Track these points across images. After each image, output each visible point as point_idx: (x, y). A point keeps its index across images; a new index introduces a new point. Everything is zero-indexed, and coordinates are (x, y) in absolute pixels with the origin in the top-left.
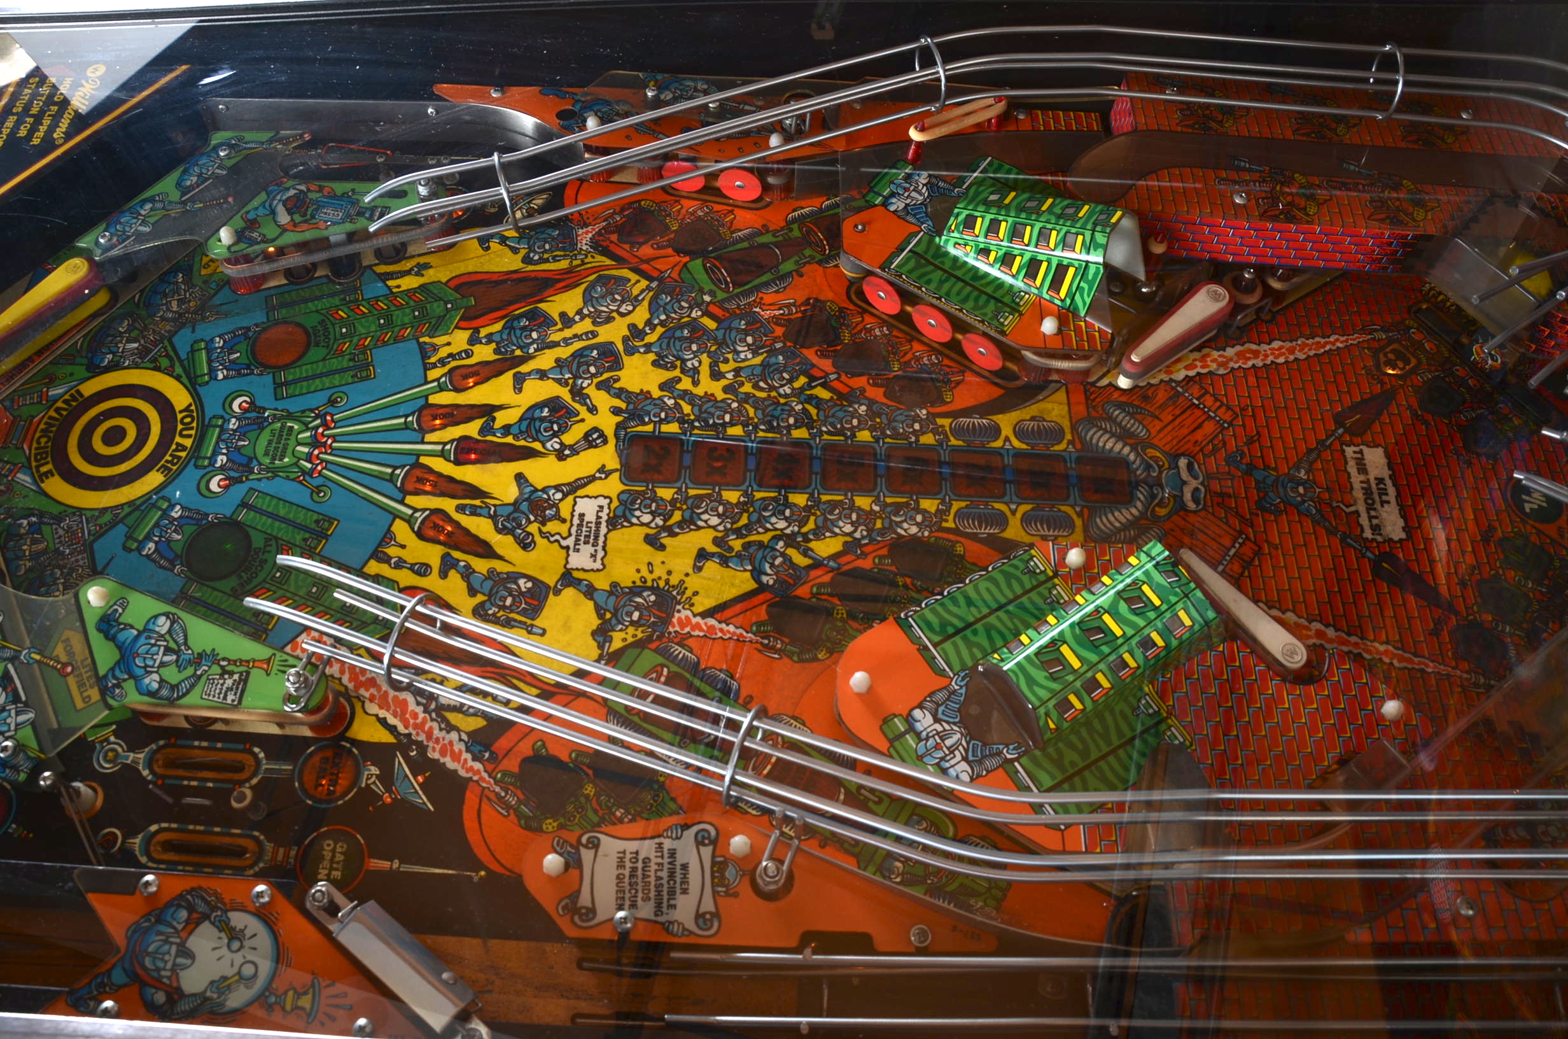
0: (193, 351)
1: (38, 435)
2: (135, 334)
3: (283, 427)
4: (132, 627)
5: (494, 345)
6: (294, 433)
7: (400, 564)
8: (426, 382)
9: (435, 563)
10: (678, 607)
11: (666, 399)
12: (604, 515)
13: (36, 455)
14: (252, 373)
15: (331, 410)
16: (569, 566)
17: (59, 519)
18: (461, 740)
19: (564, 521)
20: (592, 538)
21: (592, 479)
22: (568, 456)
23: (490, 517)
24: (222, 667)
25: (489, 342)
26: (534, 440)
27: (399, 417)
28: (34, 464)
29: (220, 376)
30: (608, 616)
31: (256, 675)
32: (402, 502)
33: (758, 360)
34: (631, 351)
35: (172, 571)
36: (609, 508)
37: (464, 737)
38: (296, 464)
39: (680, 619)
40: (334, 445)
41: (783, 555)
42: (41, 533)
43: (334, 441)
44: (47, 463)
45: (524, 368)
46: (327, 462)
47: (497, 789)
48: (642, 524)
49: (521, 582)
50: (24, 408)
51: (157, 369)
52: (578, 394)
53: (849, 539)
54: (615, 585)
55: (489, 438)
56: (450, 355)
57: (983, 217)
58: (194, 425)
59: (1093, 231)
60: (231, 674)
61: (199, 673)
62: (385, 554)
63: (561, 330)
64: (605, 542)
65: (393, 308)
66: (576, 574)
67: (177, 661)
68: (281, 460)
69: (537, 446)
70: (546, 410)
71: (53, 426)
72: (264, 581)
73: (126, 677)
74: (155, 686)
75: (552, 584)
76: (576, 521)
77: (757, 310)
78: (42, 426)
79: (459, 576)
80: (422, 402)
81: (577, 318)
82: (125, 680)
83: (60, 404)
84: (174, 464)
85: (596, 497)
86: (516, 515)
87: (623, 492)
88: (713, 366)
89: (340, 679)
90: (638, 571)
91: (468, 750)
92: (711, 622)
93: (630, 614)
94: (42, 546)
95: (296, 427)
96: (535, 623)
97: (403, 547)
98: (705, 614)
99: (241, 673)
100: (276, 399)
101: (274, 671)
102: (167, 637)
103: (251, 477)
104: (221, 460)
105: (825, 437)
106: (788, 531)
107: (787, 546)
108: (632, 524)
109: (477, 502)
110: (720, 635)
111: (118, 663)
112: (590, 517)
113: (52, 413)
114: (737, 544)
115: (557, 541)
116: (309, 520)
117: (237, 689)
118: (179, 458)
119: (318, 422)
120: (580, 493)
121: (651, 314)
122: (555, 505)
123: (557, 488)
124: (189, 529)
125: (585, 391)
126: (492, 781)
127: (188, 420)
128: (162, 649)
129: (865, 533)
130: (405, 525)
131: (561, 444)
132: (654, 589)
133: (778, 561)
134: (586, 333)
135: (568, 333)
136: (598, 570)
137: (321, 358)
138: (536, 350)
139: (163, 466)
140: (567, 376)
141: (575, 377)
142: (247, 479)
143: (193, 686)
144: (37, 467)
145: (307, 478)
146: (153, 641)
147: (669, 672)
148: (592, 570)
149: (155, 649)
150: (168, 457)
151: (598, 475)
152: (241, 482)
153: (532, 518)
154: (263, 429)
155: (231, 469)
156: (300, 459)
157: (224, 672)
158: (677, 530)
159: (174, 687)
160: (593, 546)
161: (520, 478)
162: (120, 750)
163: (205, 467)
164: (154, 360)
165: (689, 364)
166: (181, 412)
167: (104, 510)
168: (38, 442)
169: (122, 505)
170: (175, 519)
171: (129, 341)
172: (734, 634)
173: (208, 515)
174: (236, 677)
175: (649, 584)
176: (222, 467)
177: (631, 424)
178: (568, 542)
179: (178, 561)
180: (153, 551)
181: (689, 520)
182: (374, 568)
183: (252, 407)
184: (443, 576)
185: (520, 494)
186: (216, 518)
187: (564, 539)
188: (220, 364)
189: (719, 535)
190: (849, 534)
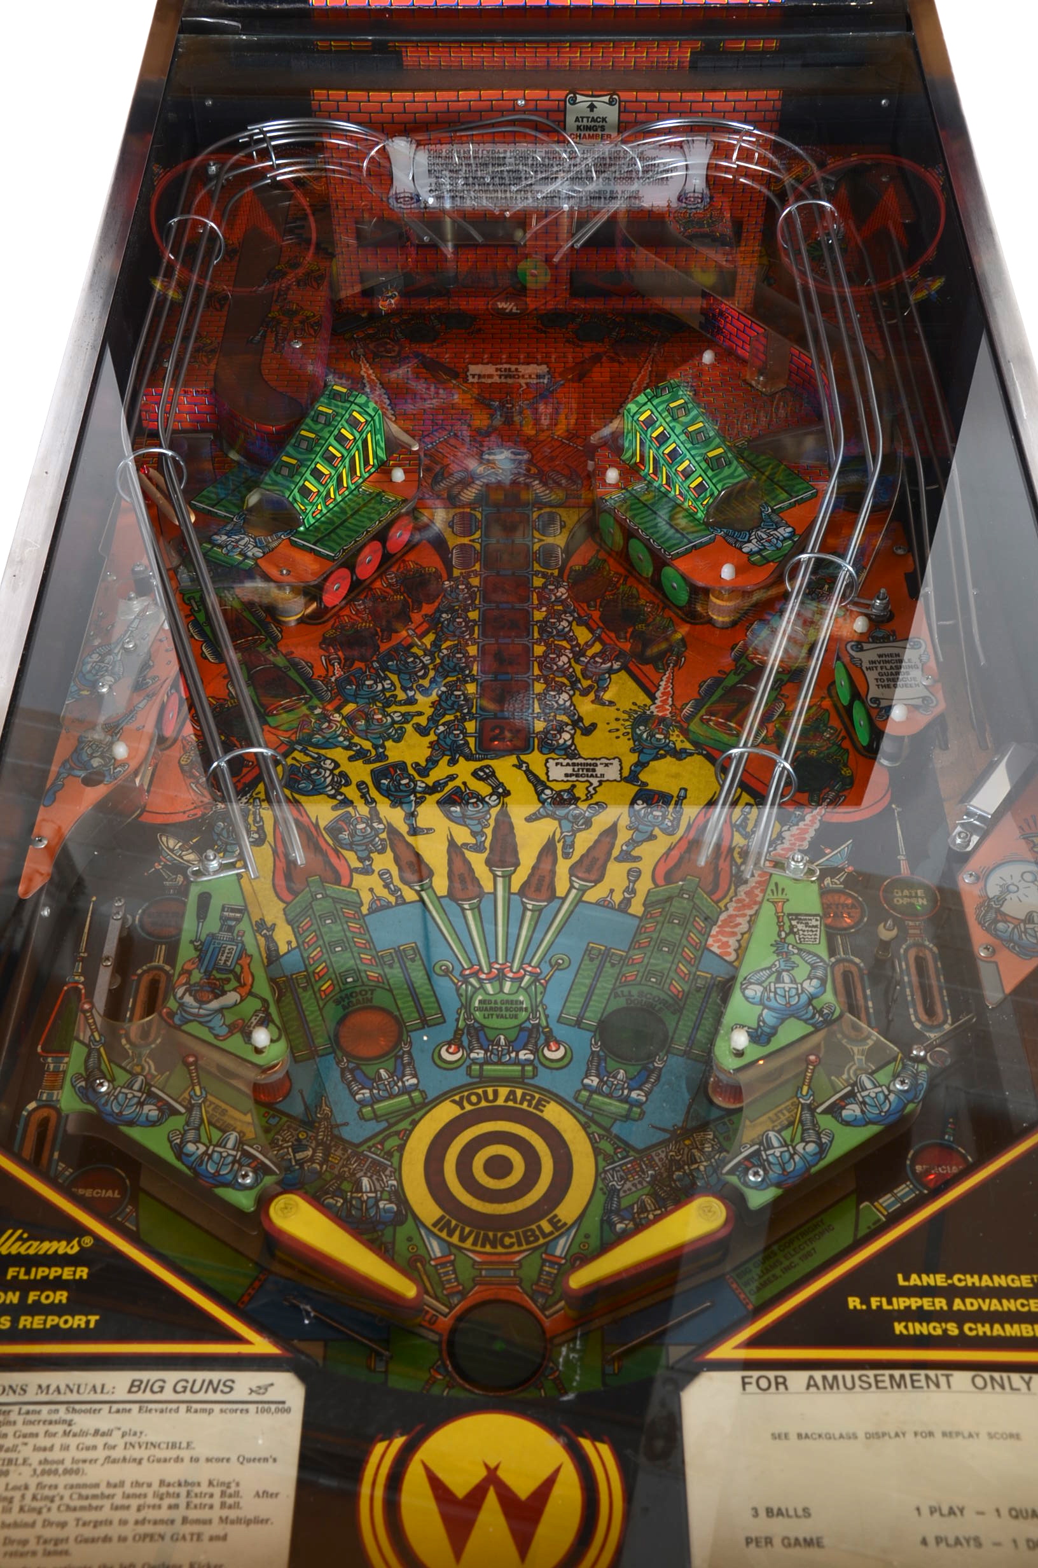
0: (376, 1117)
1: (500, 1249)
2: (346, 1186)
3: (479, 1009)
4: (761, 1015)
5: (374, 855)
6: (487, 998)
7: (631, 891)
8: (422, 900)
9: (627, 866)
10: (648, 713)
11: (438, 731)
12: (565, 762)
13: (528, 1243)
14: (409, 1053)
15: (457, 973)
16: (619, 779)
17: (612, 1193)
18: (789, 830)
19: (574, 786)
20: (590, 768)
21: (529, 773)
22: (505, 789)
23: (574, 835)
24: (787, 935)
25: (369, 858)
27: (465, 917)
28: (541, 1241)
29: (414, 1081)
30: (662, 752)
31: (788, 908)
32: (564, 899)
33: (394, 678)
34: (382, 757)
35: (661, 1069)
36: (557, 759)
37: (786, 828)
38: (526, 989)
39: (659, 712)
40: (500, 961)
41: (593, 657)
42: (632, 1206)
43: (496, 962)
44: (539, 1227)
45: (403, 829)
46: (522, 963)
47: (825, 804)
48: (572, 737)
49: (637, 807)
50: (461, 1278)
51: (401, 1148)
52: (432, 789)
53: (574, 623)
54: (633, 750)
55: (487, 844)
56: (386, 886)
57: (306, 480)
58: (480, 1091)
59: (352, 403)
60: (792, 927)
61: (795, 951)
62: (621, 902)
63: (355, 808)
64: (592, 759)
65: (321, 942)
66: (626, 773)
67: (787, 971)
68: (522, 1003)
69: (494, 812)
70: (453, 809)
71: (486, 1237)
72: (662, 989)
73: (810, 1008)
74: (815, 982)
75: (637, 788)
76: (574, 778)
77: (333, 679)
78: (488, 1249)
79: (637, 849)
80: (445, 901)
81: (339, 797)
82: (814, 1008)
83: (455, 1240)
84: (533, 1097)
85: (547, 768)
86: (570, 817)
87: (541, 752)
88: (400, 703)
89: (751, 916)
90: (618, 737)
91: (797, 824)
92: (658, 694)
93: (660, 740)
94: (648, 1200)
95: (480, 998)
96: (675, 795)
97: (612, 891)
98: (653, 698)
99: (790, 920)
100: (445, 1021)
101: (784, 897)
103: (544, 1023)
104: (524, 1055)
105: (476, 636)
106: (571, 656)
107: (584, 655)
108: (573, 743)
109: (559, 846)
110: (669, 690)
111: (799, 1018)
112: (569, 770)
113: (468, 1244)
114: (586, 683)
115: (594, 789)
116: (590, 968)
117: (804, 920)
118: (524, 1095)
119: (472, 980)
120: (543, 778)
121: (337, 746)
122: (559, 793)
123: (539, 794)
124: (611, 1064)
125: (431, 784)
126: (819, 808)
127: (474, 1099)
129: (568, 615)
130: (588, 893)
131: (491, 795)
132: (634, 727)
133: (597, 659)
134: (359, 789)
135: (359, 803)
136: (620, 761)
137: (388, 994)
138: (380, 822)
139: (536, 1107)
140: (412, 797)
141: (414, 792)
142: (547, 1026)
143: (809, 953)
144: (545, 1235)
145: (542, 976)
146: (772, 995)
147: (707, 715)
148: (620, 764)
149: (779, 991)
150: (525, 1106)
151: (524, 769)
152: (550, 1032)
153: (573, 807)
154: (483, 1027)
155: (536, 1044)
156: (520, 987)
157: (792, 931)
158: (576, 717)
159: (813, 967)
160: (596, 766)
161: (529, 820)
162: (854, 1068)
163: (535, 1068)
164: (389, 1154)
165: (397, 719)
166: (463, 1108)
167: (597, 1151)
168: (512, 1245)
169: (588, 1134)
170: (601, 1080)
171: (359, 1189)
172: (667, 682)
173: (593, 1052)
174: (794, 923)
175: (629, 731)
176: (535, 1051)
177: (467, 751)
178: (595, 781)
179: (651, 1066)
180: (641, 1090)
181: (565, 711)
182: (637, 908)
183: (455, 1041)
184: (638, 859)
185: (548, 816)
186: (596, 1043)
187: (591, 784)
188: (396, 1084)
189: (577, 693)
190: (570, 623)
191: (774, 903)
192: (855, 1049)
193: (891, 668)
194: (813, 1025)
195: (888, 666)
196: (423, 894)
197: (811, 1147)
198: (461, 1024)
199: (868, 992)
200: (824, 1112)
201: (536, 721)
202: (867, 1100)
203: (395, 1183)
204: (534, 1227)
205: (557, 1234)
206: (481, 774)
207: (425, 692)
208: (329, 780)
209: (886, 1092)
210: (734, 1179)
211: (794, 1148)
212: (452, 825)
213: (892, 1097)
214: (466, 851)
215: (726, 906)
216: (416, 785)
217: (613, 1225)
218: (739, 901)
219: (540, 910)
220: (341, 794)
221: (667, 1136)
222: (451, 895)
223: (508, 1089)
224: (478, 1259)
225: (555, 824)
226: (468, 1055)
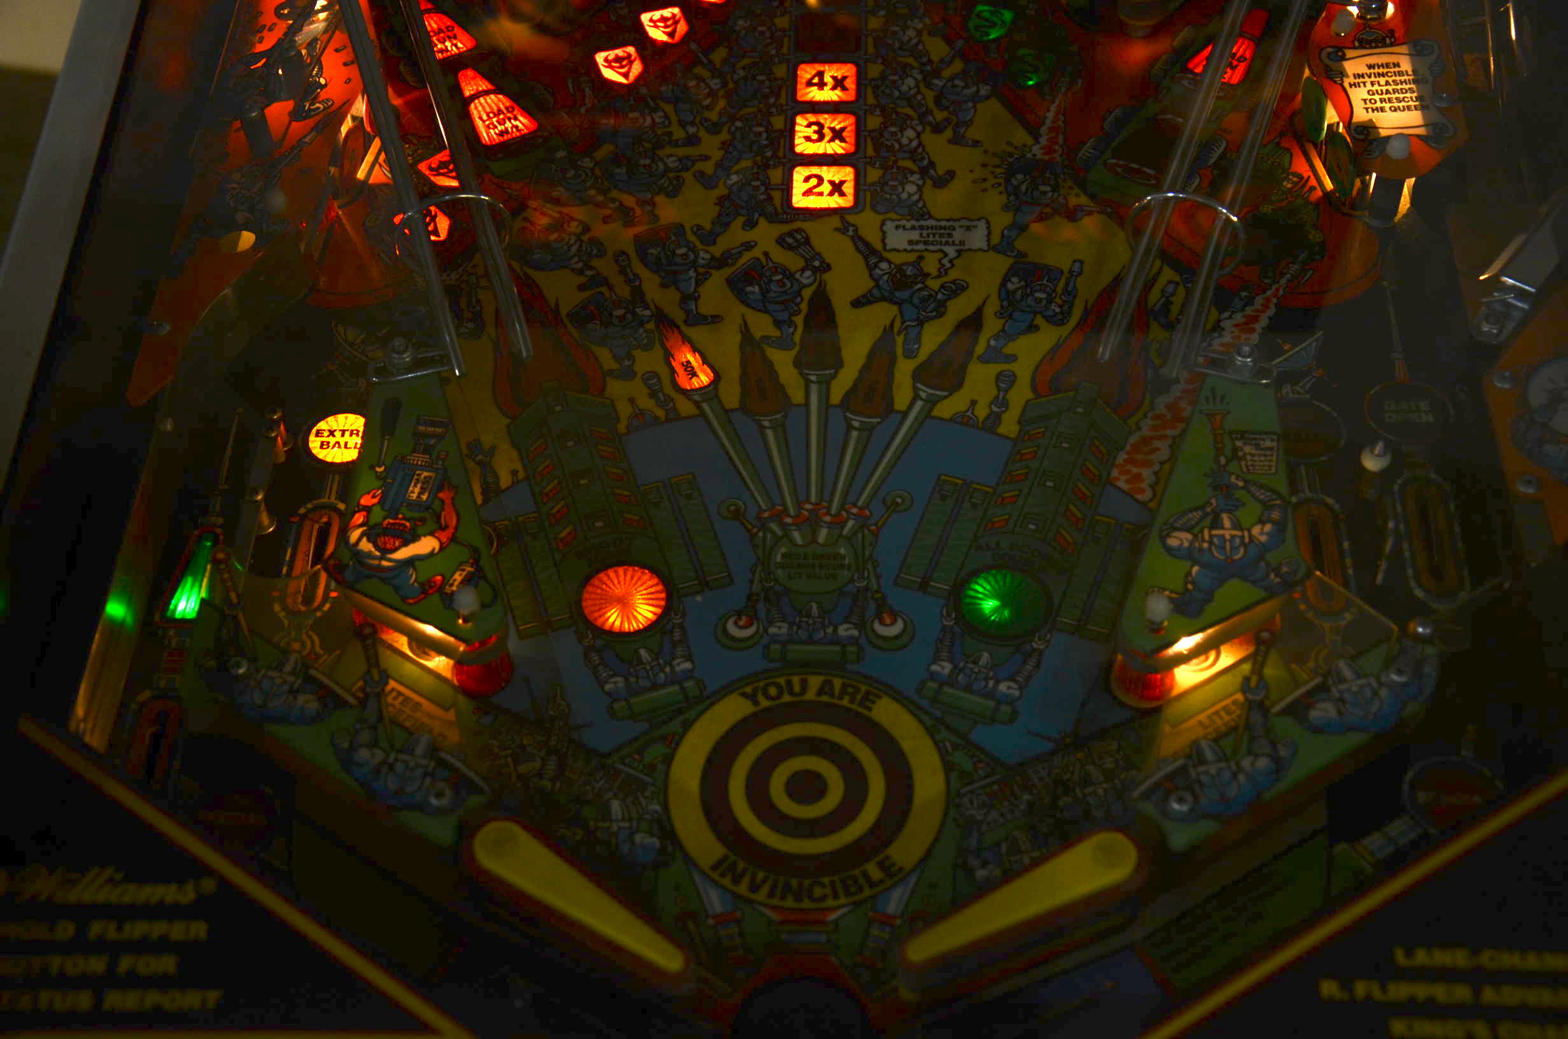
0: (633, 716)
1: (807, 904)
2: (588, 812)
3: (782, 566)
4: (1189, 573)
5: (637, 353)
6: (795, 550)
7: (1001, 403)
8: (703, 414)
9: (994, 369)
10: (1029, 155)
11: (730, 182)
12: (909, 225)
14: (682, 627)
15: (750, 515)
16: (986, 248)
17: (970, 825)
18: (1230, 317)
19: (921, 258)
20: (945, 233)
21: (857, 239)
22: (823, 262)
23: (921, 325)
24: (1228, 461)
25: (630, 357)
26: (799, 294)
27: (764, 438)
28: (867, 892)
29: (687, 665)
30: (1048, 210)
31: (1231, 423)
32: (905, 414)
33: (669, 108)
34: (650, 217)
35: (1042, 651)
36: (899, 220)
37: (1226, 315)
38: (849, 539)
39: (1045, 154)
40: (813, 499)
41: (951, 79)
42: (998, 844)
43: (808, 501)
44: (865, 873)
45: (679, 316)
46: (844, 502)
47: (1283, 281)
48: (920, 190)
49: (1010, 286)
51: (668, 760)
52: (720, 262)
53: (925, 33)
54: (1006, 208)
55: (797, 338)
56: (653, 395)
61: (1241, 484)
62: (987, 418)
63: (611, 288)
64: (948, 220)
65: (559, 472)
66: (995, 239)
67: (1229, 511)
68: (843, 557)
69: (807, 293)
70: (749, 289)
71: (787, 886)
72: (1044, 540)
73: (1262, 564)
74: (1269, 527)
75: (1011, 261)
76: (921, 247)
78: (790, 903)
79: (1011, 344)
81: (589, 273)
82: (1267, 564)
83: (742, 889)
84: (858, 691)
85: (884, 233)
86: (915, 301)
87: (874, 209)
88: (676, 144)
90: (985, 190)
91: (1243, 310)
92: (1043, 130)
94: (1022, 836)
95: (784, 550)
96: (1066, 270)
97: (974, 403)
98: (1036, 137)
99: (1233, 440)
100: (732, 583)
101: (1224, 407)
102: (1196, 530)
103: (875, 586)
104: (845, 631)
105: (785, 50)
106: (919, 77)
107: (938, 77)
108: (921, 198)
109: (900, 340)
110: (1060, 123)
111: (1244, 579)
112: (915, 235)
113: (762, 895)
114: (940, 115)
115: (951, 261)
116: (941, 510)
117: (1254, 439)
118: (844, 685)
119: (774, 526)
120: (878, 246)
122: (900, 268)
123: (871, 269)
124: (971, 644)
125: (717, 255)
126: (1274, 287)
127: (773, 691)
128: (1214, 532)
129: (916, 21)
130: (939, 406)
131: (803, 270)
132: (1008, 175)
133: (958, 82)
134: (618, 262)
135: (617, 280)
136: (988, 222)
137: (652, 544)
138: (647, 307)
139: (861, 704)
140: (692, 273)
141: (694, 265)
142: (880, 591)
143: (1261, 486)
144: (872, 884)
145: (872, 521)
146: (1206, 545)
147: (1112, 158)
148: (988, 228)
150: (845, 702)
151: (851, 233)
152: (884, 598)
153: (919, 286)
154: (787, 590)
155: (863, 615)
156: (840, 536)
157: (1235, 455)
158: (925, 162)
159: (1267, 506)
160: (954, 229)
161: (857, 303)
163: (861, 649)
164: (652, 768)
165: (672, 165)
166: (756, 703)
167: (949, 766)
168: (824, 898)
169: (936, 743)
170: (955, 667)
171: (606, 815)
172: (1057, 113)
173: (944, 627)
174: (1239, 444)
175: (1002, 181)
176: (861, 626)
177: (770, 209)
178: (951, 251)
179: (1028, 647)
180: (1016, 681)
181: (913, 154)
182: (1009, 426)
183: (748, 612)
184: (1013, 358)
185: (883, 299)
186: (949, 615)
187: (946, 255)
188: (662, 670)
189: (928, 129)
190: (919, 33)
191: (1210, 416)
192: (1326, 625)
193: (1387, 83)
194: (1266, 589)
195: (1382, 81)
196: (705, 406)
197: (1263, 763)
198: (756, 587)
199: (1346, 545)
200: (1285, 712)
201: (869, 168)
202: (1347, 696)
203: (657, 807)
204: (856, 872)
205: (889, 883)
206: (790, 240)
207: (714, 129)
208: (574, 249)
209: (1375, 685)
210: (1148, 808)
211: (1237, 764)
212: (749, 313)
213: (1384, 692)
214: (765, 347)
215: (1137, 424)
216: (696, 257)
217: (970, 872)
218: (1158, 417)
219: (869, 430)
220: (592, 268)
221: (1050, 746)
222: (743, 408)
223: (821, 679)
224: (774, 916)
225: (893, 310)
226: (766, 631)
